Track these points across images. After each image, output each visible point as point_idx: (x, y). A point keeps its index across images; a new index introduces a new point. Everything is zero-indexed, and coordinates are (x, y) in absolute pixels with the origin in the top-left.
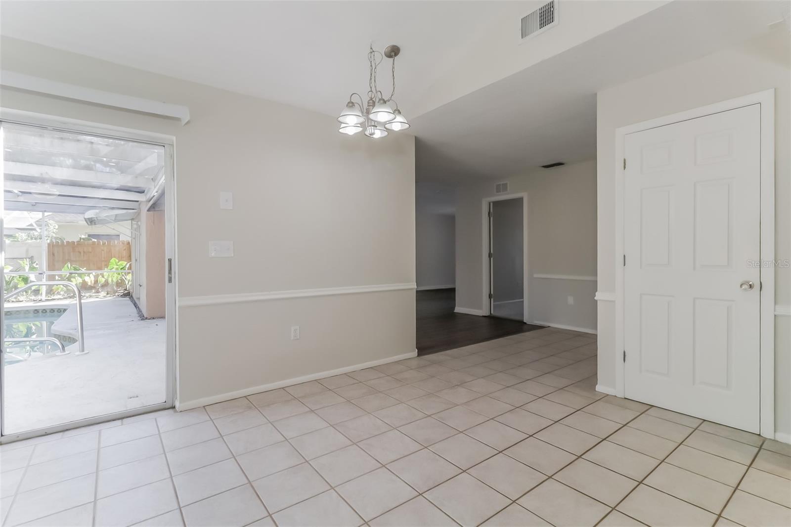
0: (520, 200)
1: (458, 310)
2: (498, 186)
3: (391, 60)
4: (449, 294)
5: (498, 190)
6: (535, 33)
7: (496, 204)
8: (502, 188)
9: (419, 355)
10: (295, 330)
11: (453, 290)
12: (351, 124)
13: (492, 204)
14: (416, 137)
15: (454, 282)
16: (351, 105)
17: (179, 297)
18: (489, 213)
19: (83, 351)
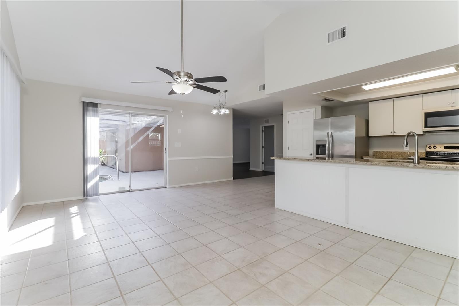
0: (273, 127)
1: (251, 169)
2: (266, 120)
3: (225, 93)
4: (248, 165)
5: (266, 122)
6: (262, 91)
7: (265, 127)
8: (267, 121)
9: (234, 179)
10: (197, 169)
11: (249, 163)
12: (215, 112)
13: (264, 127)
14: (233, 109)
15: (250, 160)
16: (215, 108)
17: (169, 157)
18: (263, 130)
19: (119, 179)
